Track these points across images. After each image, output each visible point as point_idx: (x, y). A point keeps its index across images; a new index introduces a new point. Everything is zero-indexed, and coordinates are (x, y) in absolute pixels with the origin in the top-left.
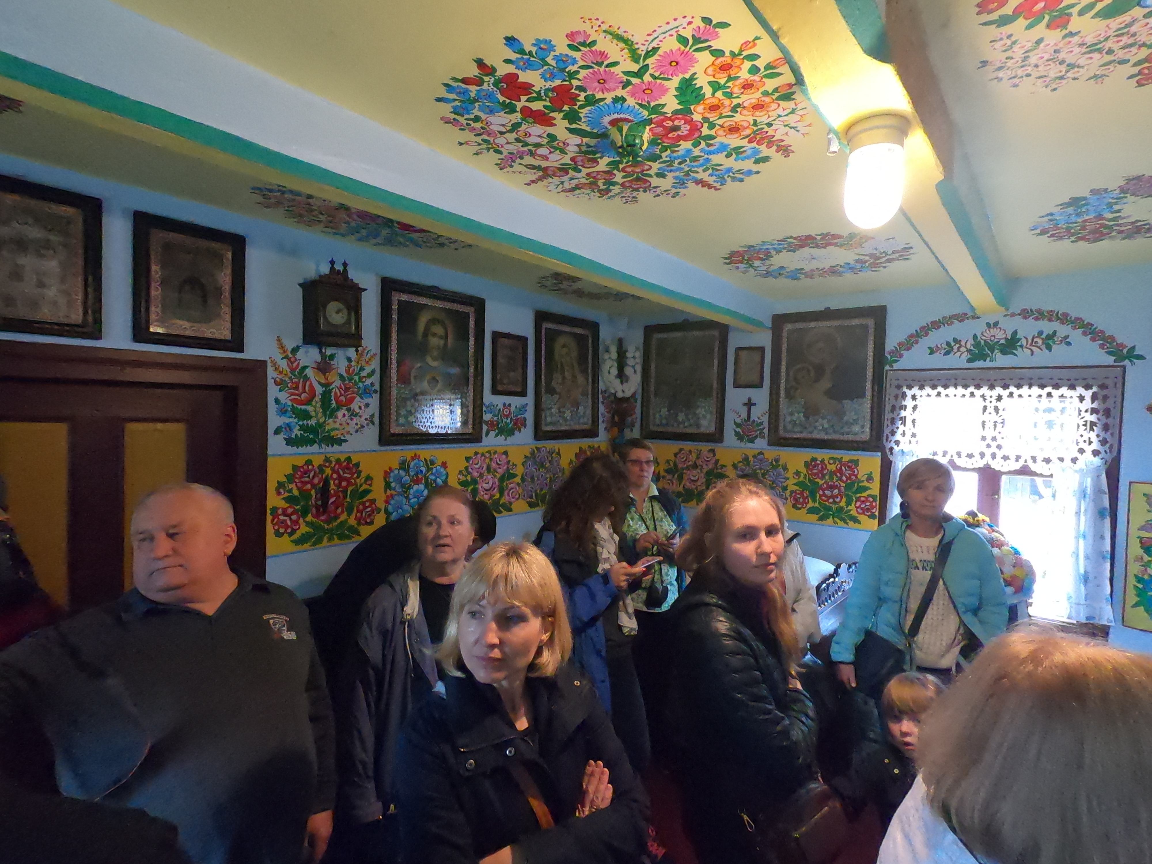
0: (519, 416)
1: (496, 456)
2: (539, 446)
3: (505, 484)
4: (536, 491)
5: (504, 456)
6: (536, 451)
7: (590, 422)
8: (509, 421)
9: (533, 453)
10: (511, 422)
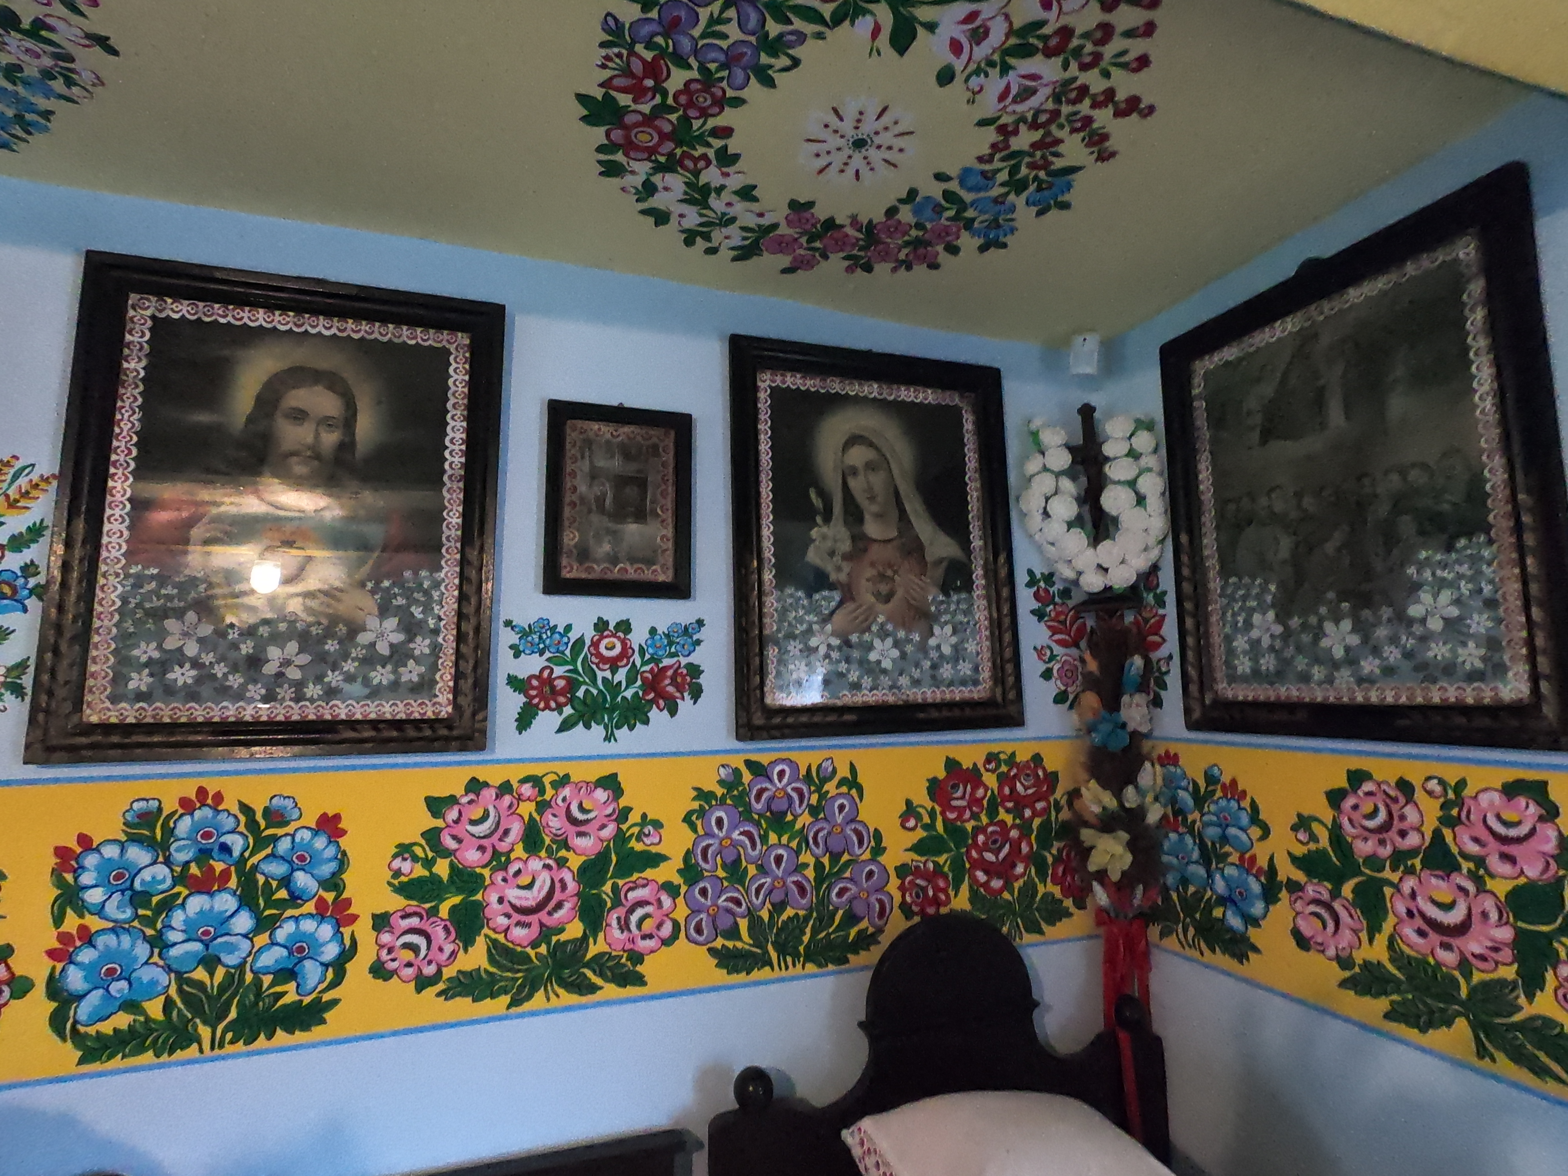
0: (666, 662)
1: (566, 792)
2: (764, 759)
3: (607, 887)
4: (751, 914)
5: (601, 795)
6: (747, 777)
7: (985, 674)
8: (621, 675)
9: (732, 782)
10: (630, 681)
